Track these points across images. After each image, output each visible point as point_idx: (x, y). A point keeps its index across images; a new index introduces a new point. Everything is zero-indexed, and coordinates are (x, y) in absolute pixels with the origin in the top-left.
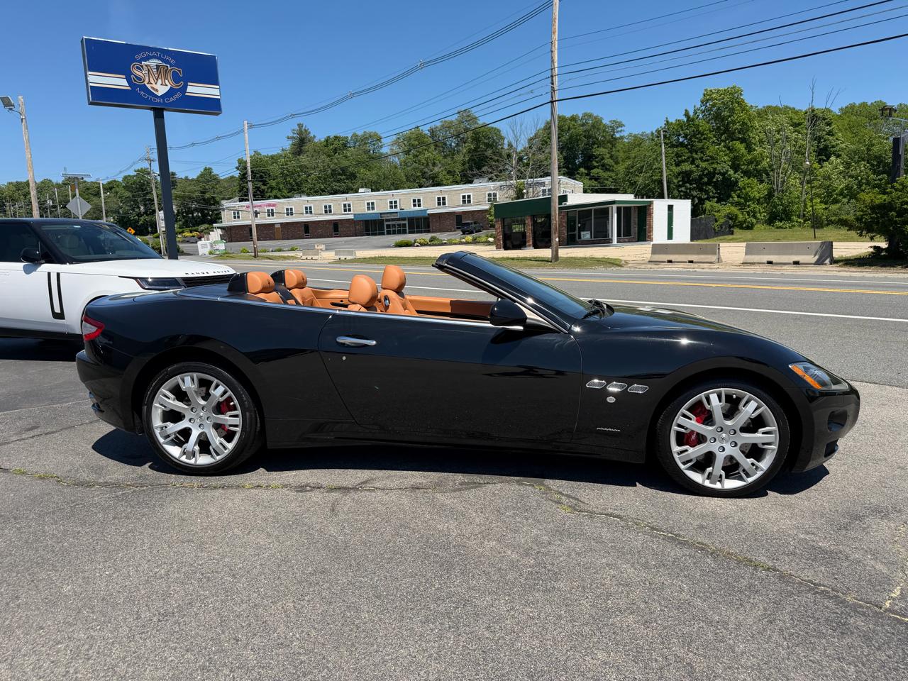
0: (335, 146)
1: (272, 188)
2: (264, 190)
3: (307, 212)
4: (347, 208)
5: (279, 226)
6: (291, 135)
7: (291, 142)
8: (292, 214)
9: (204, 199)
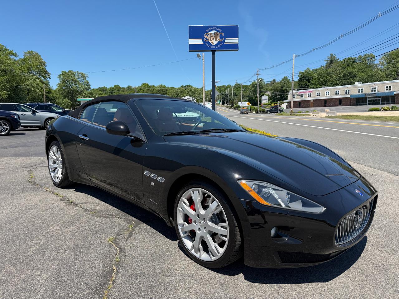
0: (349, 63)
1: (312, 84)
2: (309, 85)
3: (326, 95)
4: (347, 92)
5: (312, 101)
6: (327, 59)
7: (326, 63)
8: (319, 96)
9: (282, 90)
